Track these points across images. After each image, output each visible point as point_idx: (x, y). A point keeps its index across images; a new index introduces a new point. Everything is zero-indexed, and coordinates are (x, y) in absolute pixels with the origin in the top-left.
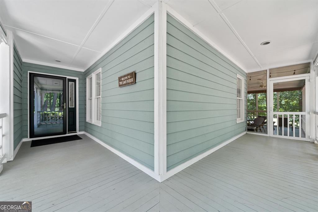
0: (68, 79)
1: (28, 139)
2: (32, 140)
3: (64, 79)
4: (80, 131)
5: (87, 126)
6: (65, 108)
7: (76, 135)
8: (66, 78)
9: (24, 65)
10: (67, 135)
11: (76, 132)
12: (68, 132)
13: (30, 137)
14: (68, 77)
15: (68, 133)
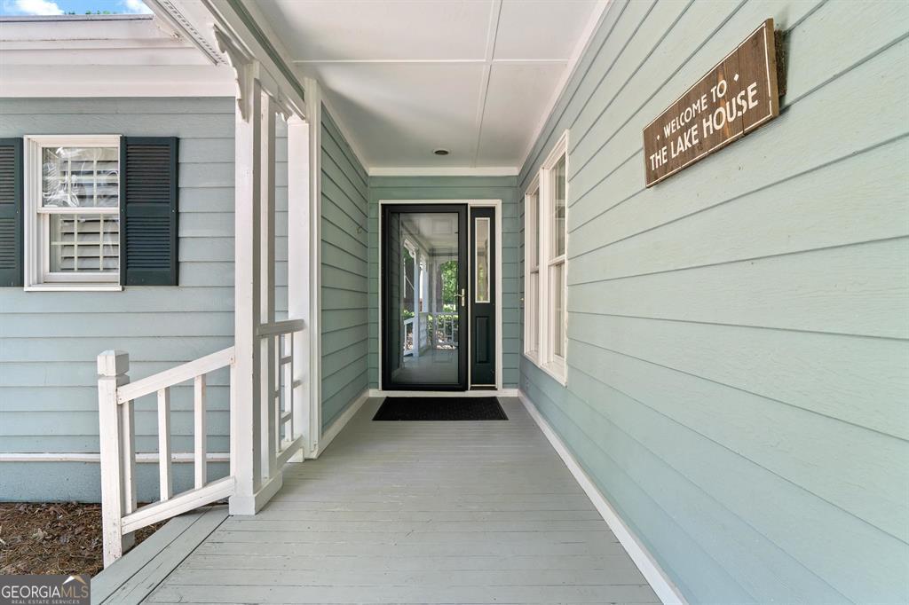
0: (471, 208)
1: (377, 393)
2: (387, 397)
3: (460, 209)
4: (505, 385)
5: (525, 373)
6: (463, 305)
7: (495, 398)
8: (467, 204)
9: (372, 185)
10: (470, 394)
11: (494, 389)
12: (472, 383)
13: (384, 388)
14: (472, 203)
15: (472, 388)
